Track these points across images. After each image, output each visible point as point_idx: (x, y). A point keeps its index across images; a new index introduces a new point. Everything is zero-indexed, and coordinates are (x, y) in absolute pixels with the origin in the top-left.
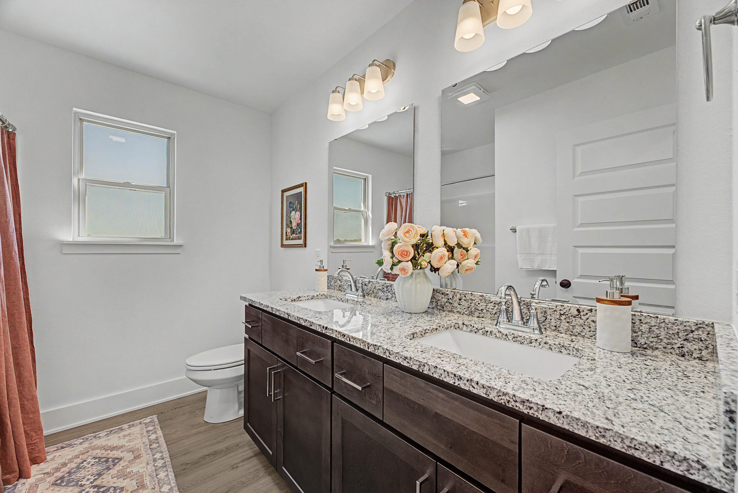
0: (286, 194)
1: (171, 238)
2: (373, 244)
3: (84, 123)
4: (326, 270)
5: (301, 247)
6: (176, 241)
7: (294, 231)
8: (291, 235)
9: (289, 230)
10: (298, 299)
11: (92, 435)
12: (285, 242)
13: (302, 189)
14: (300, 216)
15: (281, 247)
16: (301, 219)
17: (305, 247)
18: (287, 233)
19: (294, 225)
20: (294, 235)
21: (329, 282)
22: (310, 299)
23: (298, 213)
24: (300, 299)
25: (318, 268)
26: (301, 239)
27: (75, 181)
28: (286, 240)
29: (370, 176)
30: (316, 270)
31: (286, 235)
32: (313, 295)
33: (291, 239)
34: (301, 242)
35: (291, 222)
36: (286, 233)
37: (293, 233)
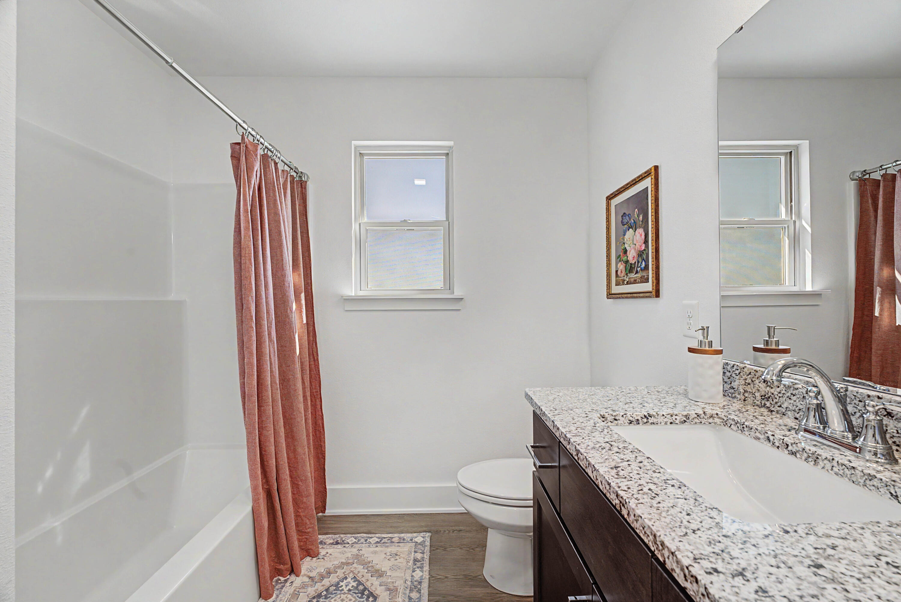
0: (615, 202)
1: (450, 288)
2: (817, 288)
3: (365, 157)
4: (720, 352)
5: (650, 297)
6: (458, 293)
7: (631, 267)
8: (627, 274)
9: (621, 266)
10: (645, 420)
11: (365, 535)
12: (616, 289)
13: (647, 183)
14: (643, 237)
15: (608, 298)
16: (646, 242)
17: (657, 295)
18: (619, 273)
19: (632, 255)
20: (632, 275)
21: (726, 379)
22: (677, 422)
23: (640, 231)
24: (651, 420)
25: (695, 345)
26: (647, 281)
27: (355, 227)
28: (616, 285)
29: (805, 145)
30: (691, 350)
31: (617, 275)
32: (685, 413)
33: (625, 282)
34: (648, 287)
35: (625, 251)
36: (617, 271)
37: (631, 271)
